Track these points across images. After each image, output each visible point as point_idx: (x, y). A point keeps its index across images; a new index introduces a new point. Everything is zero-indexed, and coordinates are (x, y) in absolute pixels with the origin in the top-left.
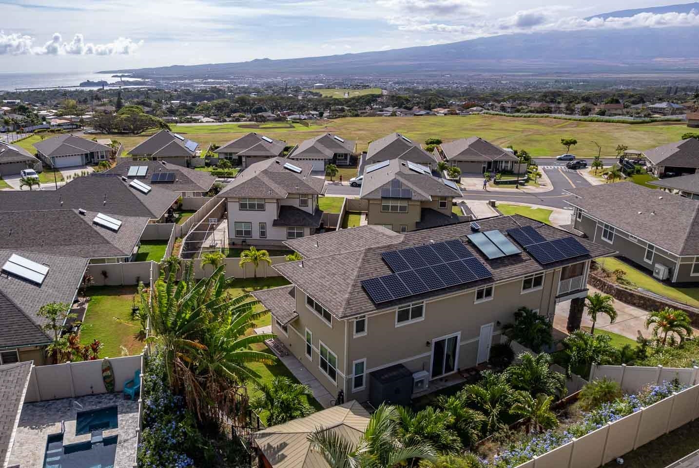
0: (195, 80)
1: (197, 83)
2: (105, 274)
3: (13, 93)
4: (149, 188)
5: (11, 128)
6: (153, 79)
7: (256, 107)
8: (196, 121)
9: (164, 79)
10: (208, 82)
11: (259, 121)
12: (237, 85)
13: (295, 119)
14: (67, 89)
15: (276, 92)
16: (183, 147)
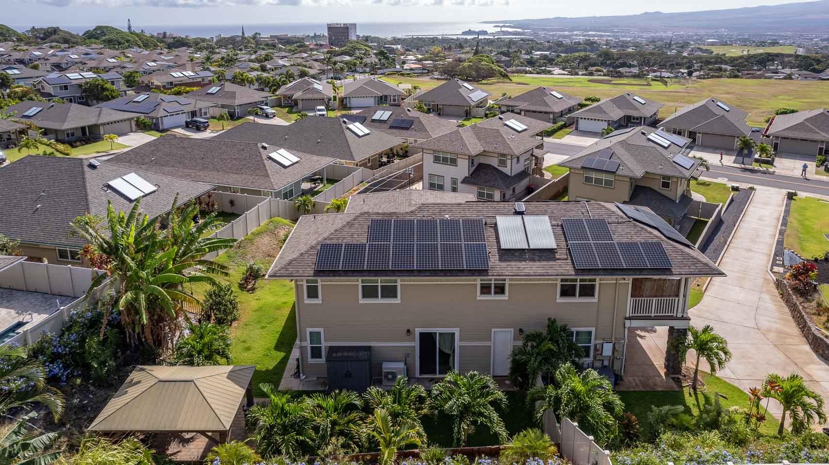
0: (575, 32)
1: (576, 35)
2: (232, 203)
3: (399, 39)
4: (367, 131)
5: (368, 70)
6: (533, 29)
7: (620, 61)
8: (550, 72)
9: (543, 30)
10: (588, 35)
11: (614, 77)
12: (619, 39)
13: (656, 77)
14: (449, 36)
15: (658, 48)
16: (465, 96)
